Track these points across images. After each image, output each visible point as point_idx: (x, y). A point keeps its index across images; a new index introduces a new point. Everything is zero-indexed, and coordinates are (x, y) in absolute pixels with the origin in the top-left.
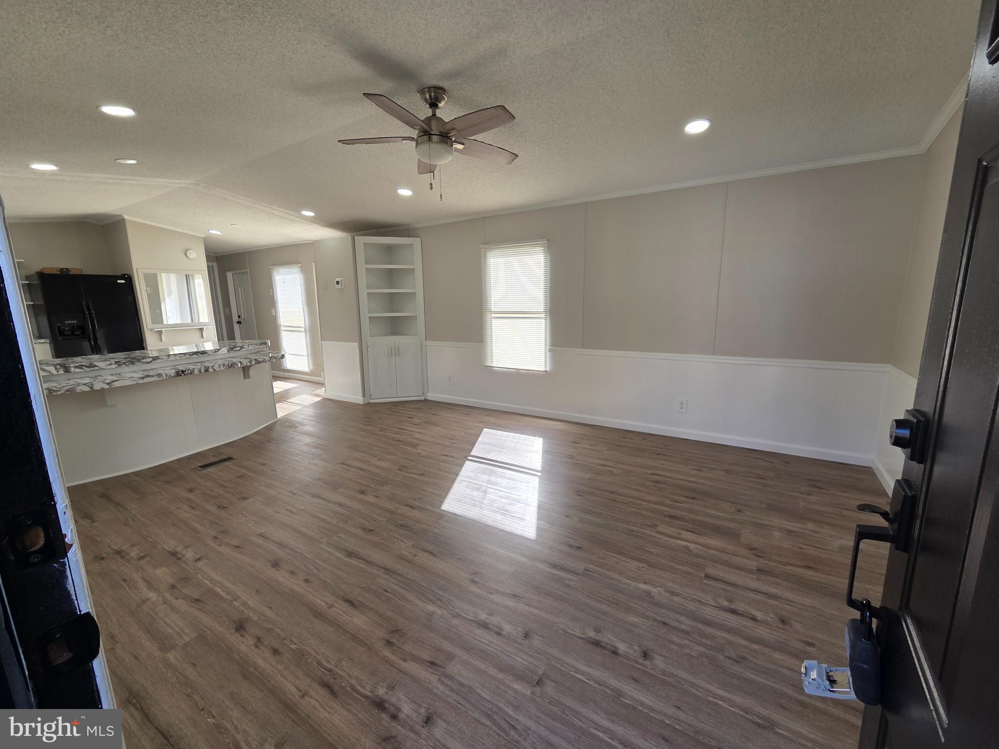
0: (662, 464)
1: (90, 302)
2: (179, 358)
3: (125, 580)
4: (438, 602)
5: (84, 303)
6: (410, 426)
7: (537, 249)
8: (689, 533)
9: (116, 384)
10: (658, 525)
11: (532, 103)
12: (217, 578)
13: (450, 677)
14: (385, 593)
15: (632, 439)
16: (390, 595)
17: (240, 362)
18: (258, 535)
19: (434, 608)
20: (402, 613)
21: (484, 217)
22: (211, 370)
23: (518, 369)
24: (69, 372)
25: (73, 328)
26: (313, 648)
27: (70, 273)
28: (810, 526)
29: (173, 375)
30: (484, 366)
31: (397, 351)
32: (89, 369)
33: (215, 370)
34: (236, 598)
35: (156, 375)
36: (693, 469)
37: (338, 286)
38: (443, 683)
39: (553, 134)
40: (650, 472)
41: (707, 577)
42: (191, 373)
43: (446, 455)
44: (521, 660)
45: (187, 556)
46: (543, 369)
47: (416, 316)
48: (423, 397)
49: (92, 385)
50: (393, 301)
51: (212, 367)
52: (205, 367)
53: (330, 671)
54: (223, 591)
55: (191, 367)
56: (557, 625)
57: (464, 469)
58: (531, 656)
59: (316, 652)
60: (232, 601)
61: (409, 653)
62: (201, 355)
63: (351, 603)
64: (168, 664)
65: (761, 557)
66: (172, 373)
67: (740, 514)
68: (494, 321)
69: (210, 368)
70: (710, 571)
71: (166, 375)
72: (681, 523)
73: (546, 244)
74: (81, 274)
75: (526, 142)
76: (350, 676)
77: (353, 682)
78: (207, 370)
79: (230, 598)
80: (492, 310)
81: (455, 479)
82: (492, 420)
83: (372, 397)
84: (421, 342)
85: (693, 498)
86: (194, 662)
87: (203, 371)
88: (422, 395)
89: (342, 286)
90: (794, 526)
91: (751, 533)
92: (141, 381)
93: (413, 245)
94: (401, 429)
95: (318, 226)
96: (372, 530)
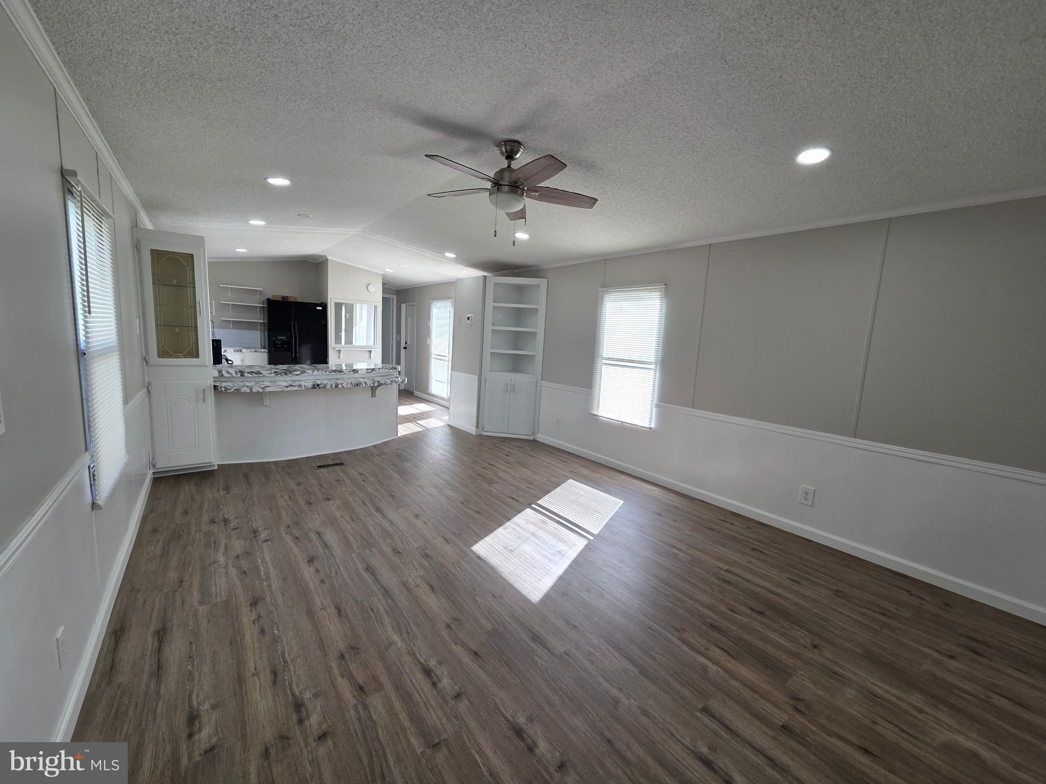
0: (749, 562)
1: (296, 323)
2: (321, 374)
3: (215, 542)
4: (405, 635)
5: (292, 323)
6: (501, 463)
7: (653, 294)
8: (721, 652)
9: (268, 389)
10: (686, 631)
11: (607, 146)
12: (268, 559)
13: (366, 707)
14: (370, 612)
15: (733, 524)
16: (373, 615)
17: (365, 383)
18: (316, 532)
19: (398, 639)
20: (370, 633)
21: (605, 260)
22: (340, 386)
23: (623, 422)
24: (243, 376)
25: (283, 343)
26: (287, 639)
27: (289, 300)
28: (916, 699)
29: (310, 387)
30: (591, 414)
31: (512, 388)
32: (256, 375)
33: (343, 387)
34: (268, 579)
35: (297, 386)
36: (788, 578)
37: (469, 322)
38: (356, 709)
39: (642, 175)
40: (726, 567)
41: (705, 710)
42: (324, 387)
43: (513, 498)
44: (434, 717)
45: (261, 536)
46: (647, 425)
47: (535, 356)
48: (533, 437)
49: (252, 388)
50: (518, 339)
51: (342, 384)
52: (336, 384)
53: (286, 662)
54: (263, 571)
55: (325, 382)
56: (494, 697)
57: (519, 515)
58: (447, 717)
59: (287, 643)
60: (263, 581)
61: (350, 671)
62: (339, 373)
63: (339, 610)
64: (196, 614)
65: (803, 713)
66: (310, 385)
67: (814, 650)
68: (604, 367)
69: (340, 385)
70: (715, 705)
71: (305, 386)
72: (719, 636)
73: (664, 289)
74: (295, 301)
75: (617, 184)
76: (295, 672)
77: (294, 679)
78: (337, 386)
79: (264, 578)
80: (604, 356)
81: (504, 523)
82: (586, 472)
83: (485, 430)
84: (537, 381)
85: (760, 613)
86: (211, 620)
87: (333, 386)
88: (531, 434)
89: (471, 321)
90: (887, 691)
91: (810, 679)
92: (286, 389)
93: (539, 285)
94: (491, 465)
95: (461, 266)
96: (400, 553)
